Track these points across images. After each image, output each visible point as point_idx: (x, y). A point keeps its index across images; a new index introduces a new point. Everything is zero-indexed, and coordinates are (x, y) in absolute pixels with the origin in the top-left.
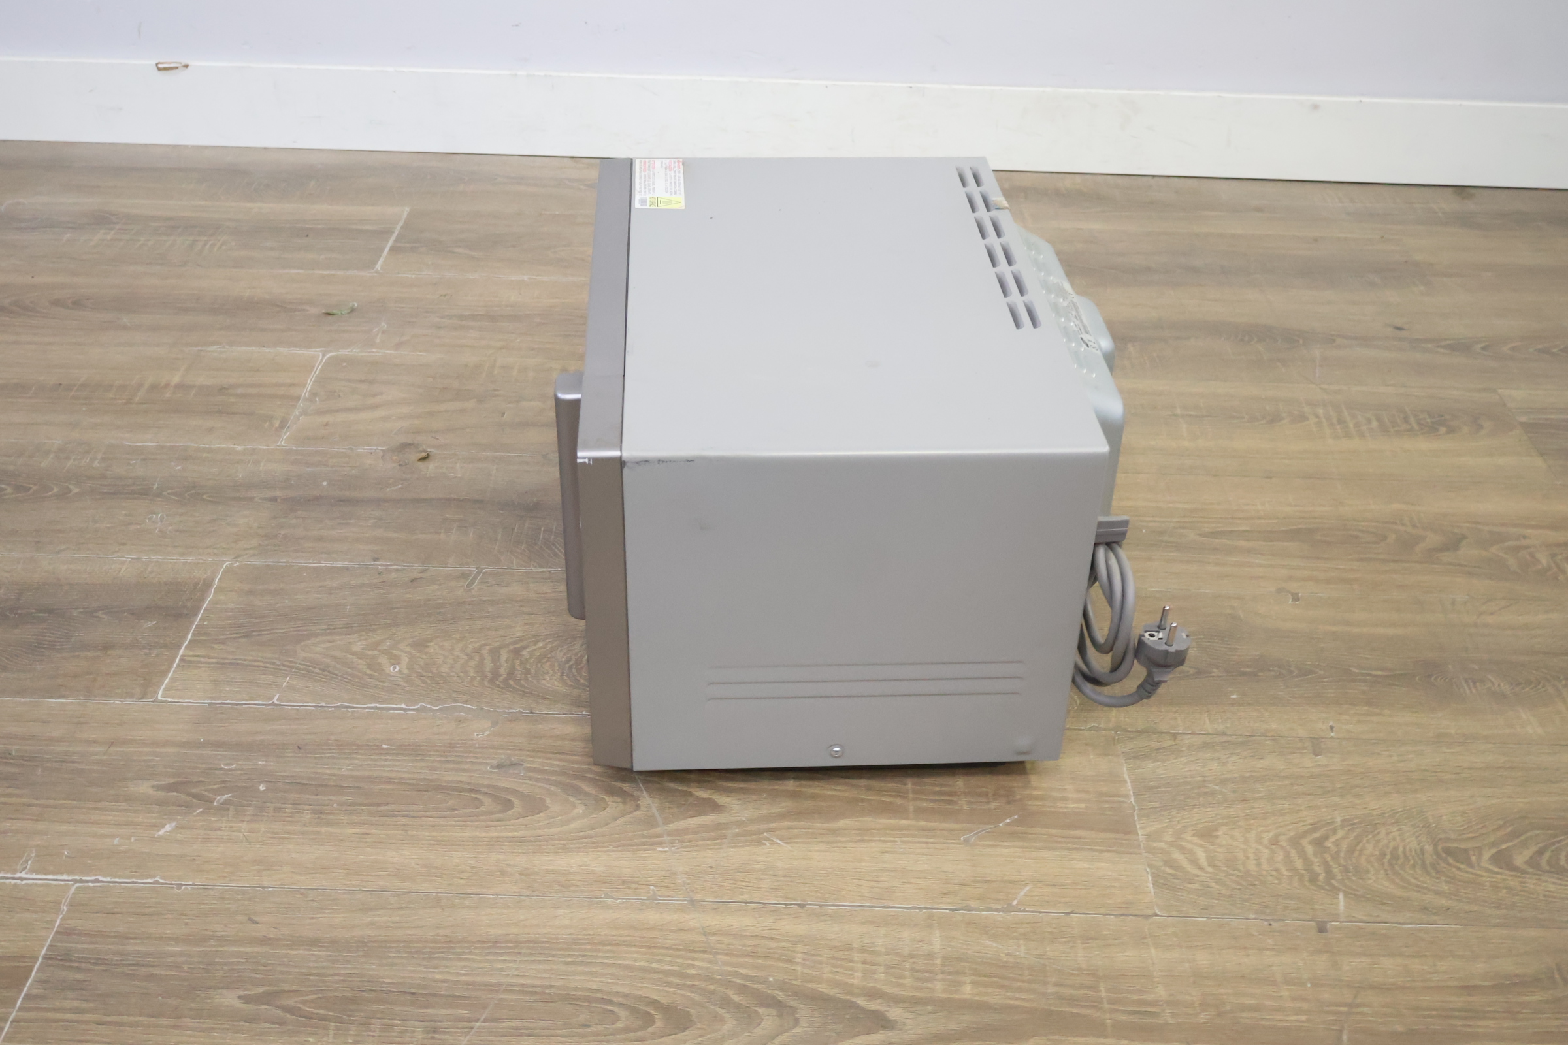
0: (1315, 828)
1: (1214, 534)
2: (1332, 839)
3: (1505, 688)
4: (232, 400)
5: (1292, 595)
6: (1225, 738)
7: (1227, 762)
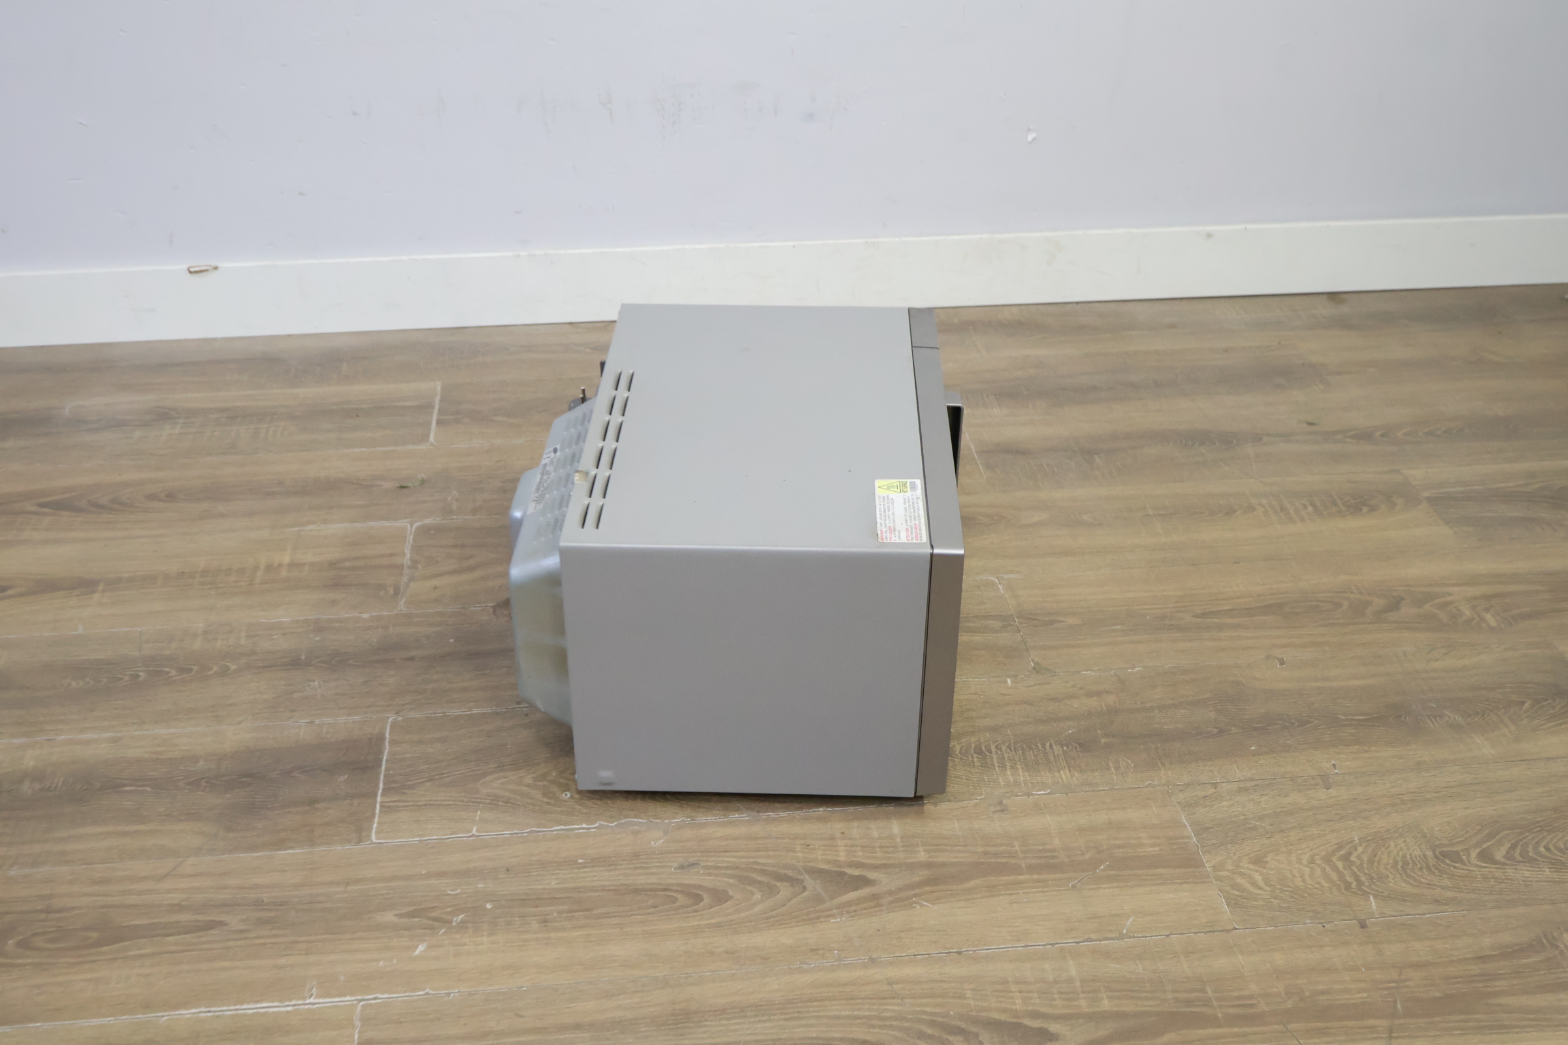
0: (1340, 847)
1: (1204, 615)
2: (1355, 854)
3: (1460, 719)
4: (345, 573)
5: (1278, 659)
6: (1254, 783)
7: (1260, 801)
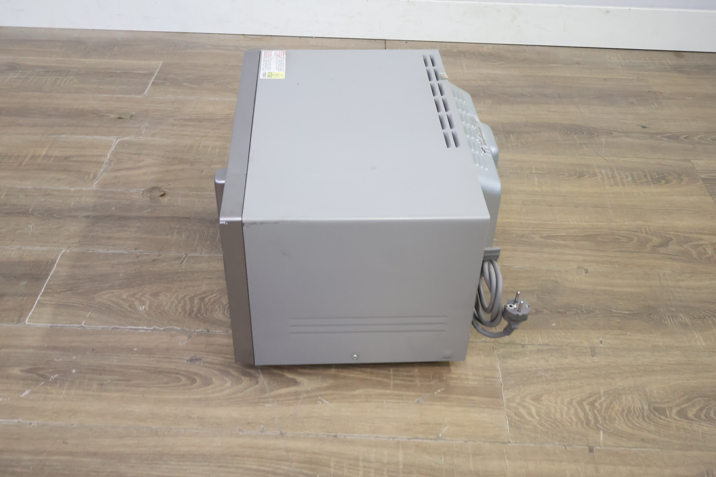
0: (590, 396)
1: (548, 237)
2: (599, 402)
3: (688, 320)
4: (71, 164)
5: (585, 269)
7: (549, 360)
